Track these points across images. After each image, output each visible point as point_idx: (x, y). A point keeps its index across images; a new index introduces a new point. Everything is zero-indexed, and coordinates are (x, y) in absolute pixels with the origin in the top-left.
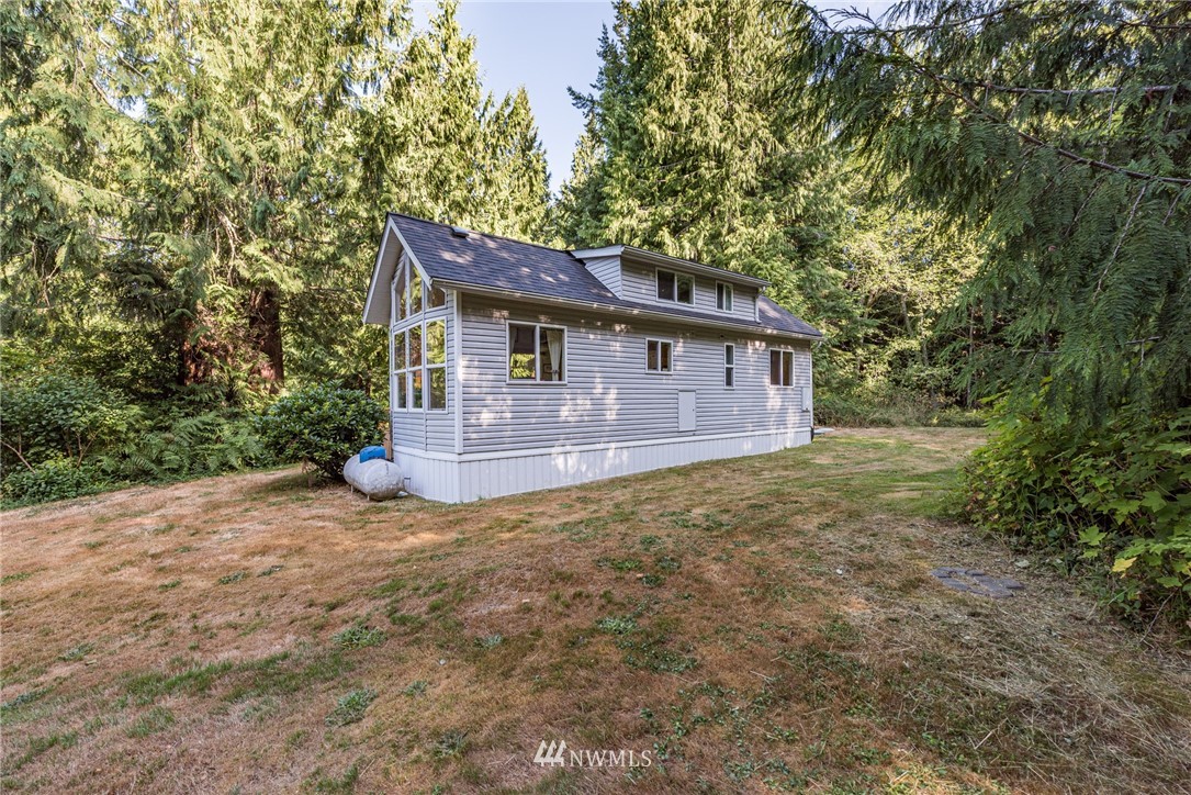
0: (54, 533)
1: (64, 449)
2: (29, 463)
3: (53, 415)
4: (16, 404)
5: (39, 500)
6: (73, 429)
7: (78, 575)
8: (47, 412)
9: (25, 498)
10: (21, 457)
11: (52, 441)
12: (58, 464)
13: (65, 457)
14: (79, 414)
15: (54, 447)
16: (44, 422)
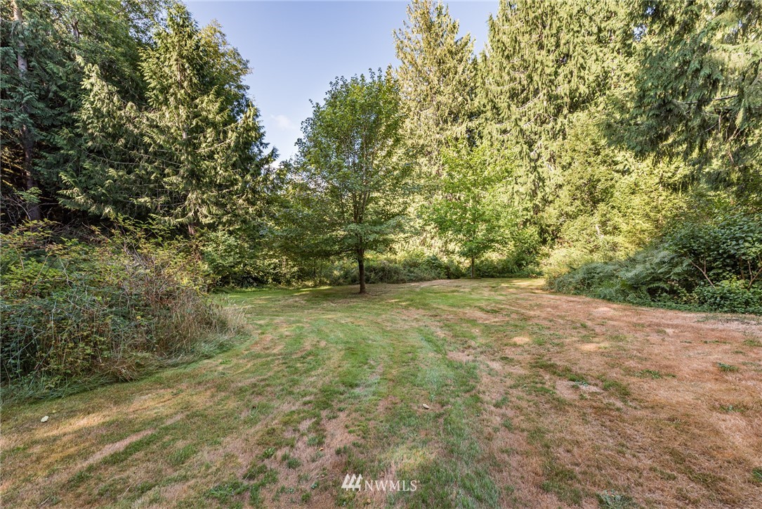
0: (706, 342)
1: (738, 273)
2: (712, 280)
3: (727, 246)
4: (702, 237)
5: (715, 309)
6: (743, 257)
7: (689, 397)
8: (724, 243)
9: (705, 306)
10: (706, 276)
11: (728, 265)
12: (733, 284)
13: (738, 279)
14: (750, 245)
15: (730, 271)
16: (721, 251)
